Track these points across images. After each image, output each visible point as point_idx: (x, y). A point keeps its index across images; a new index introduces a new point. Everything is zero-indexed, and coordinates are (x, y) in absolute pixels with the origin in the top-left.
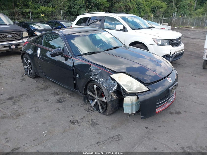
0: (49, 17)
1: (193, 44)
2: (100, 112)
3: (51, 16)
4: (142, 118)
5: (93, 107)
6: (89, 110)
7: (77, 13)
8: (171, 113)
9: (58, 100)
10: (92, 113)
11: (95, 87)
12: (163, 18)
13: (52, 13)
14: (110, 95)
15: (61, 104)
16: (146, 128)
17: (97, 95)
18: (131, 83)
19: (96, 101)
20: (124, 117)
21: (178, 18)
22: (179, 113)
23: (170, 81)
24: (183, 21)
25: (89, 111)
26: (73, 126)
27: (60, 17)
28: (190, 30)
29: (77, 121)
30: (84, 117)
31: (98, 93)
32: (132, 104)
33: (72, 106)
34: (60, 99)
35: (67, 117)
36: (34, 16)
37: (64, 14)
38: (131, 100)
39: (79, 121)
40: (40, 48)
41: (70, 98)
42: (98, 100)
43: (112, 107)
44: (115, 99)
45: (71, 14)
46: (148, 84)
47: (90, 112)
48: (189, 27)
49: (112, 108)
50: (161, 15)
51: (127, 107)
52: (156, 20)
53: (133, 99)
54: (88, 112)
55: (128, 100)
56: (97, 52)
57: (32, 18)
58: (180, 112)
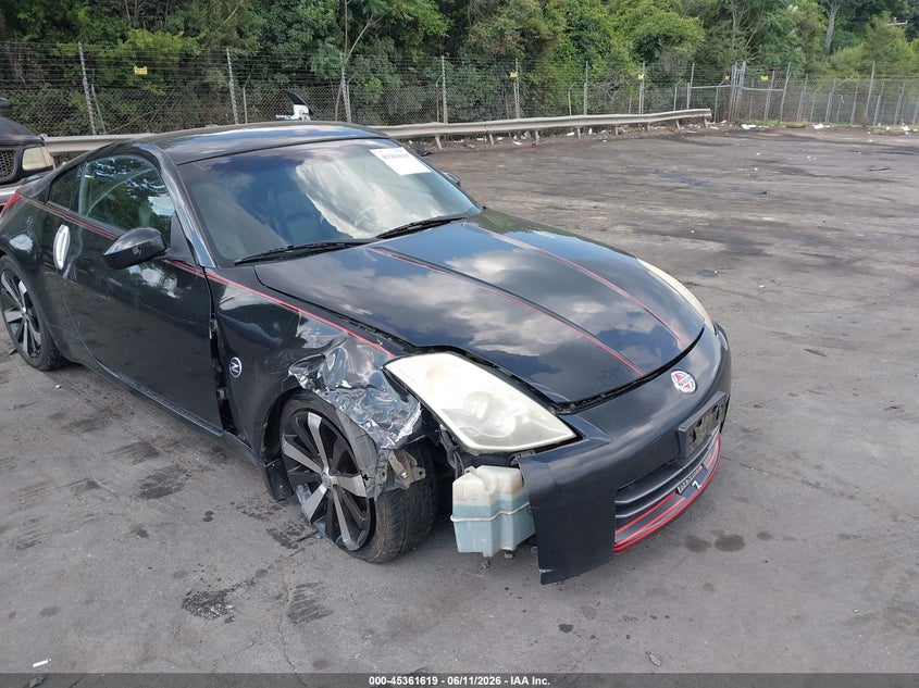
0: (170, 78)
1: (818, 200)
2: (343, 547)
3: (181, 73)
4: (545, 580)
5: (313, 520)
6: (294, 533)
7: (301, 62)
8: (696, 546)
9: (148, 485)
10: (303, 549)
11: (314, 421)
12: (689, 87)
13: (187, 61)
14: (382, 464)
15: (159, 502)
16: (566, 628)
17: (325, 462)
18: (484, 406)
19: (322, 489)
20: (460, 571)
21: (756, 85)
22: (731, 543)
23: (686, 390)
24: (776, 99)
25: (294, 538)
26: (196, 622)
27: (221, 78)
28: (806, 139)
29: (220, 598)
30: (262, 573)
31: (329, 454)
32: (496, 508)
33: (209, 514)
34: (159, 478)
35: (176, 576)
36: (102, 73)
37: (242, 67)
38: (486, 489)
39: (229, 597)
40: (67, 224)
41: (208, 469)
42: (331, 488)
43: (396, 522)
44: (407, 484)
45: (276, 68)
46: (573, 406)
47: (296, 547)
48: (804, 127)
49: (398, 529)
50: (681, 74)
51: (469, 524)
52: (659, 95)
53: (498, 482)
54: (283, 545)
55: (473, 488)
56: (334, 244)
57: (89, 81)
58: (738, 536)
